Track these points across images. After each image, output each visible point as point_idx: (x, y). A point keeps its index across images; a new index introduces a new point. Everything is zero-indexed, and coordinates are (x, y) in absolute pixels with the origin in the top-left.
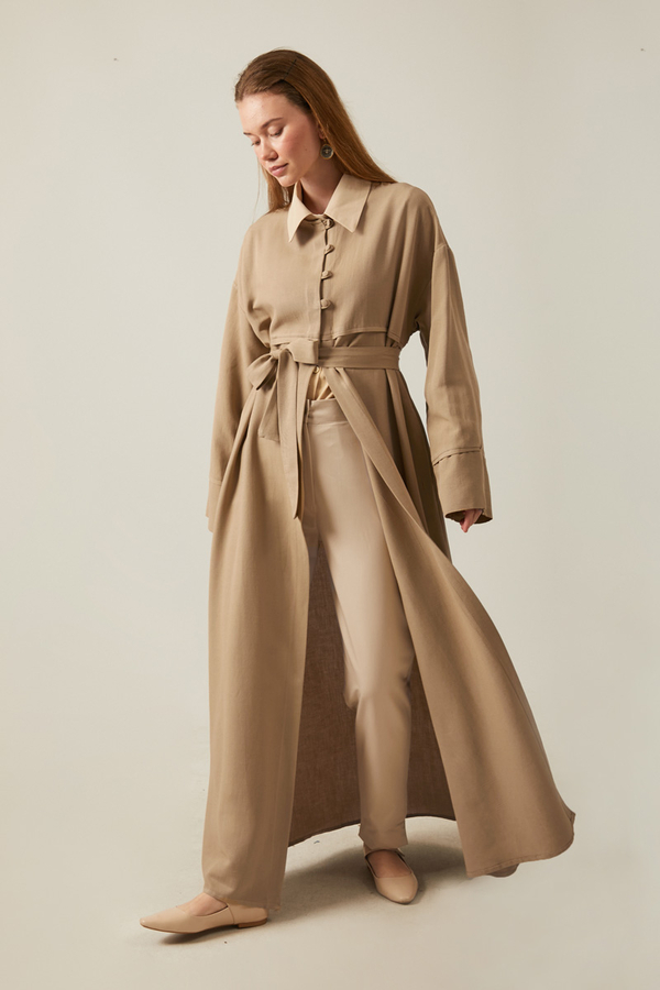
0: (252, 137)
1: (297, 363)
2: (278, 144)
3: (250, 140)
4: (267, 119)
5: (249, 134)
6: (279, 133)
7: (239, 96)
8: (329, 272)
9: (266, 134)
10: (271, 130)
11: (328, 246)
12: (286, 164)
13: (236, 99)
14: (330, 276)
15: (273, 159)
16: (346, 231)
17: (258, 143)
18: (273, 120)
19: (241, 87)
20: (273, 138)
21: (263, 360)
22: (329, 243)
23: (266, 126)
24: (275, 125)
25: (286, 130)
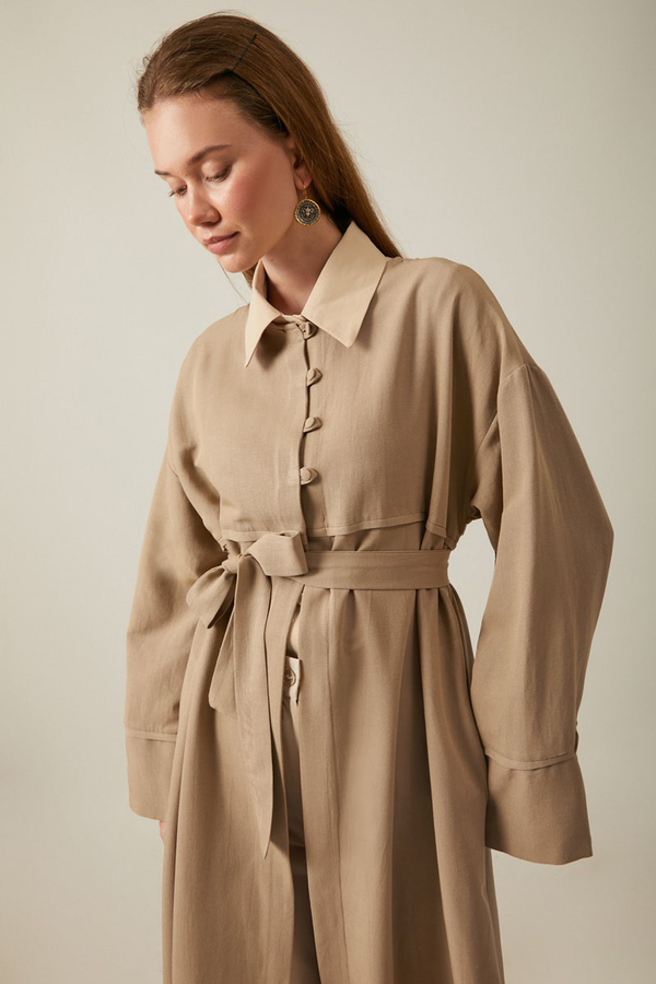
0: (171, 179)
1: (269, 578)
2: (221, 195)
3: (167, 185)
4: (201, 147)
5: (166, 174)
6: (223, 174)
7: (146, 99)
8: (316, 420)
9: (198, 177)
10: (208, 168)
11: (311, 373)
12: (235, 234)
13: (140, 107)
14: (318, 425)
15: (210, 224)
16: (338, 345)
17: (182, 190)
18: (211, 149)
19: (150, 81)
20: (212, 185)
21: (212, 578)
22: (313, 365)
23: (198, 159)
24: (216, 159)
25: (238, 170)
